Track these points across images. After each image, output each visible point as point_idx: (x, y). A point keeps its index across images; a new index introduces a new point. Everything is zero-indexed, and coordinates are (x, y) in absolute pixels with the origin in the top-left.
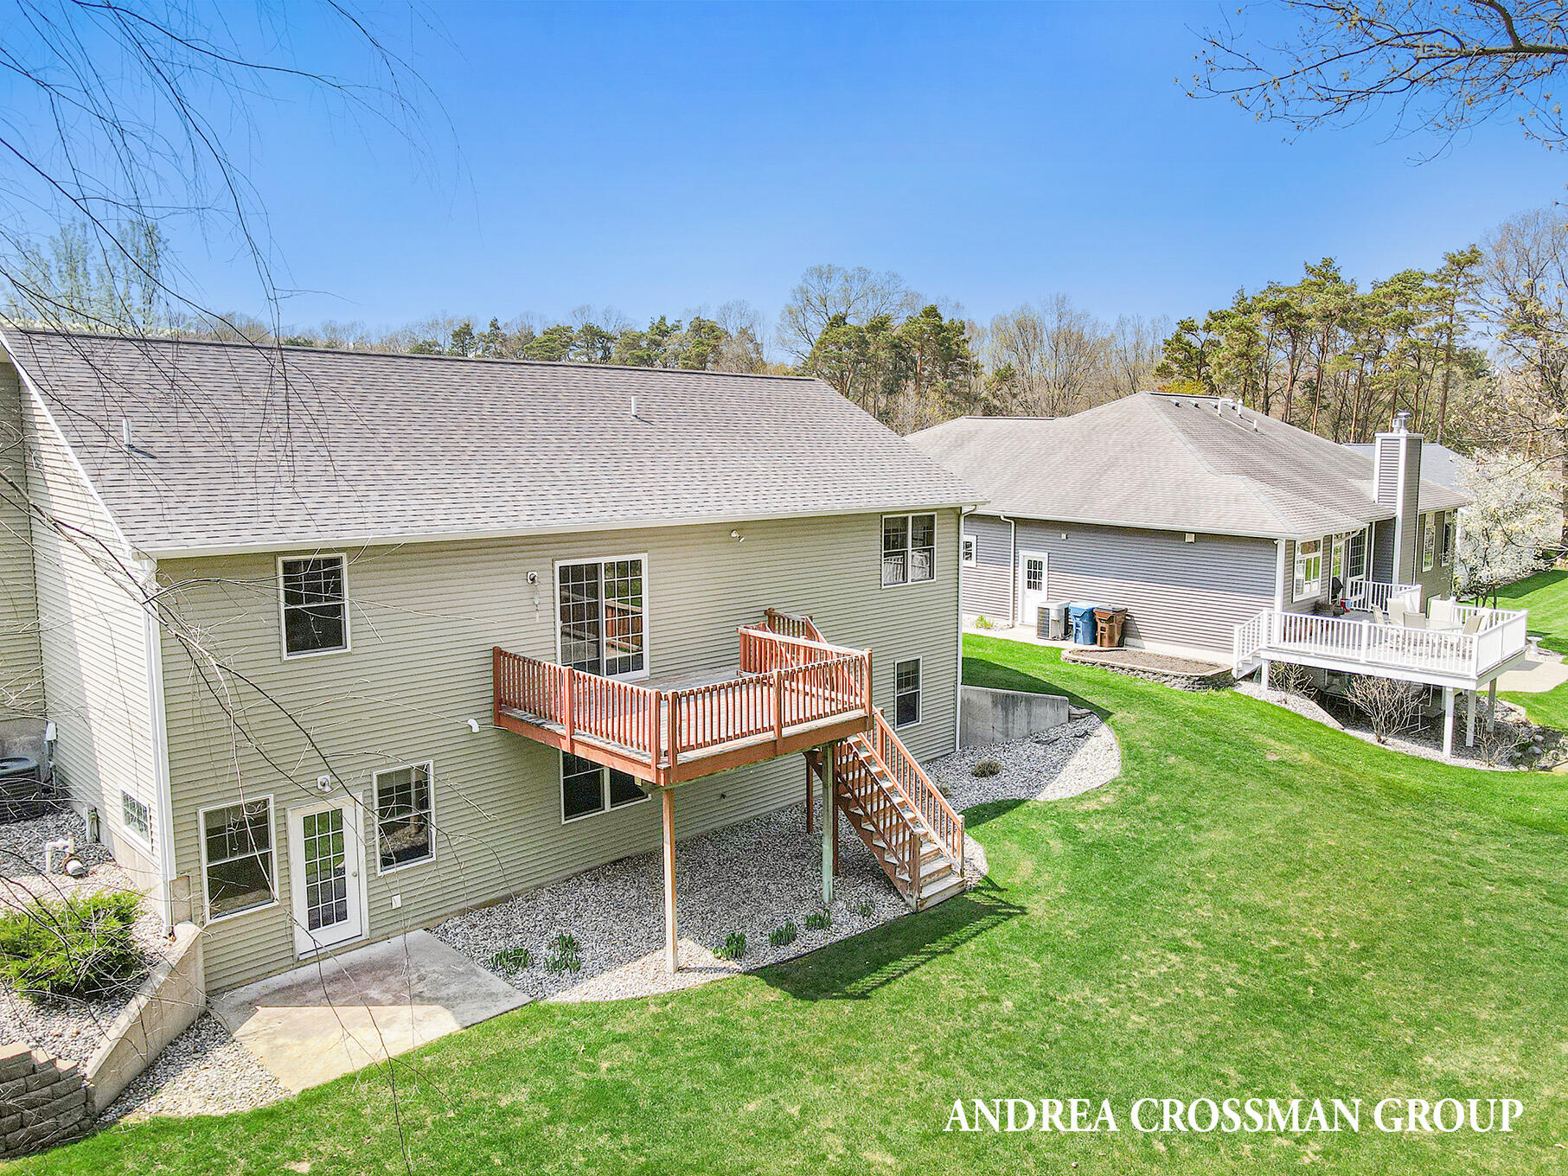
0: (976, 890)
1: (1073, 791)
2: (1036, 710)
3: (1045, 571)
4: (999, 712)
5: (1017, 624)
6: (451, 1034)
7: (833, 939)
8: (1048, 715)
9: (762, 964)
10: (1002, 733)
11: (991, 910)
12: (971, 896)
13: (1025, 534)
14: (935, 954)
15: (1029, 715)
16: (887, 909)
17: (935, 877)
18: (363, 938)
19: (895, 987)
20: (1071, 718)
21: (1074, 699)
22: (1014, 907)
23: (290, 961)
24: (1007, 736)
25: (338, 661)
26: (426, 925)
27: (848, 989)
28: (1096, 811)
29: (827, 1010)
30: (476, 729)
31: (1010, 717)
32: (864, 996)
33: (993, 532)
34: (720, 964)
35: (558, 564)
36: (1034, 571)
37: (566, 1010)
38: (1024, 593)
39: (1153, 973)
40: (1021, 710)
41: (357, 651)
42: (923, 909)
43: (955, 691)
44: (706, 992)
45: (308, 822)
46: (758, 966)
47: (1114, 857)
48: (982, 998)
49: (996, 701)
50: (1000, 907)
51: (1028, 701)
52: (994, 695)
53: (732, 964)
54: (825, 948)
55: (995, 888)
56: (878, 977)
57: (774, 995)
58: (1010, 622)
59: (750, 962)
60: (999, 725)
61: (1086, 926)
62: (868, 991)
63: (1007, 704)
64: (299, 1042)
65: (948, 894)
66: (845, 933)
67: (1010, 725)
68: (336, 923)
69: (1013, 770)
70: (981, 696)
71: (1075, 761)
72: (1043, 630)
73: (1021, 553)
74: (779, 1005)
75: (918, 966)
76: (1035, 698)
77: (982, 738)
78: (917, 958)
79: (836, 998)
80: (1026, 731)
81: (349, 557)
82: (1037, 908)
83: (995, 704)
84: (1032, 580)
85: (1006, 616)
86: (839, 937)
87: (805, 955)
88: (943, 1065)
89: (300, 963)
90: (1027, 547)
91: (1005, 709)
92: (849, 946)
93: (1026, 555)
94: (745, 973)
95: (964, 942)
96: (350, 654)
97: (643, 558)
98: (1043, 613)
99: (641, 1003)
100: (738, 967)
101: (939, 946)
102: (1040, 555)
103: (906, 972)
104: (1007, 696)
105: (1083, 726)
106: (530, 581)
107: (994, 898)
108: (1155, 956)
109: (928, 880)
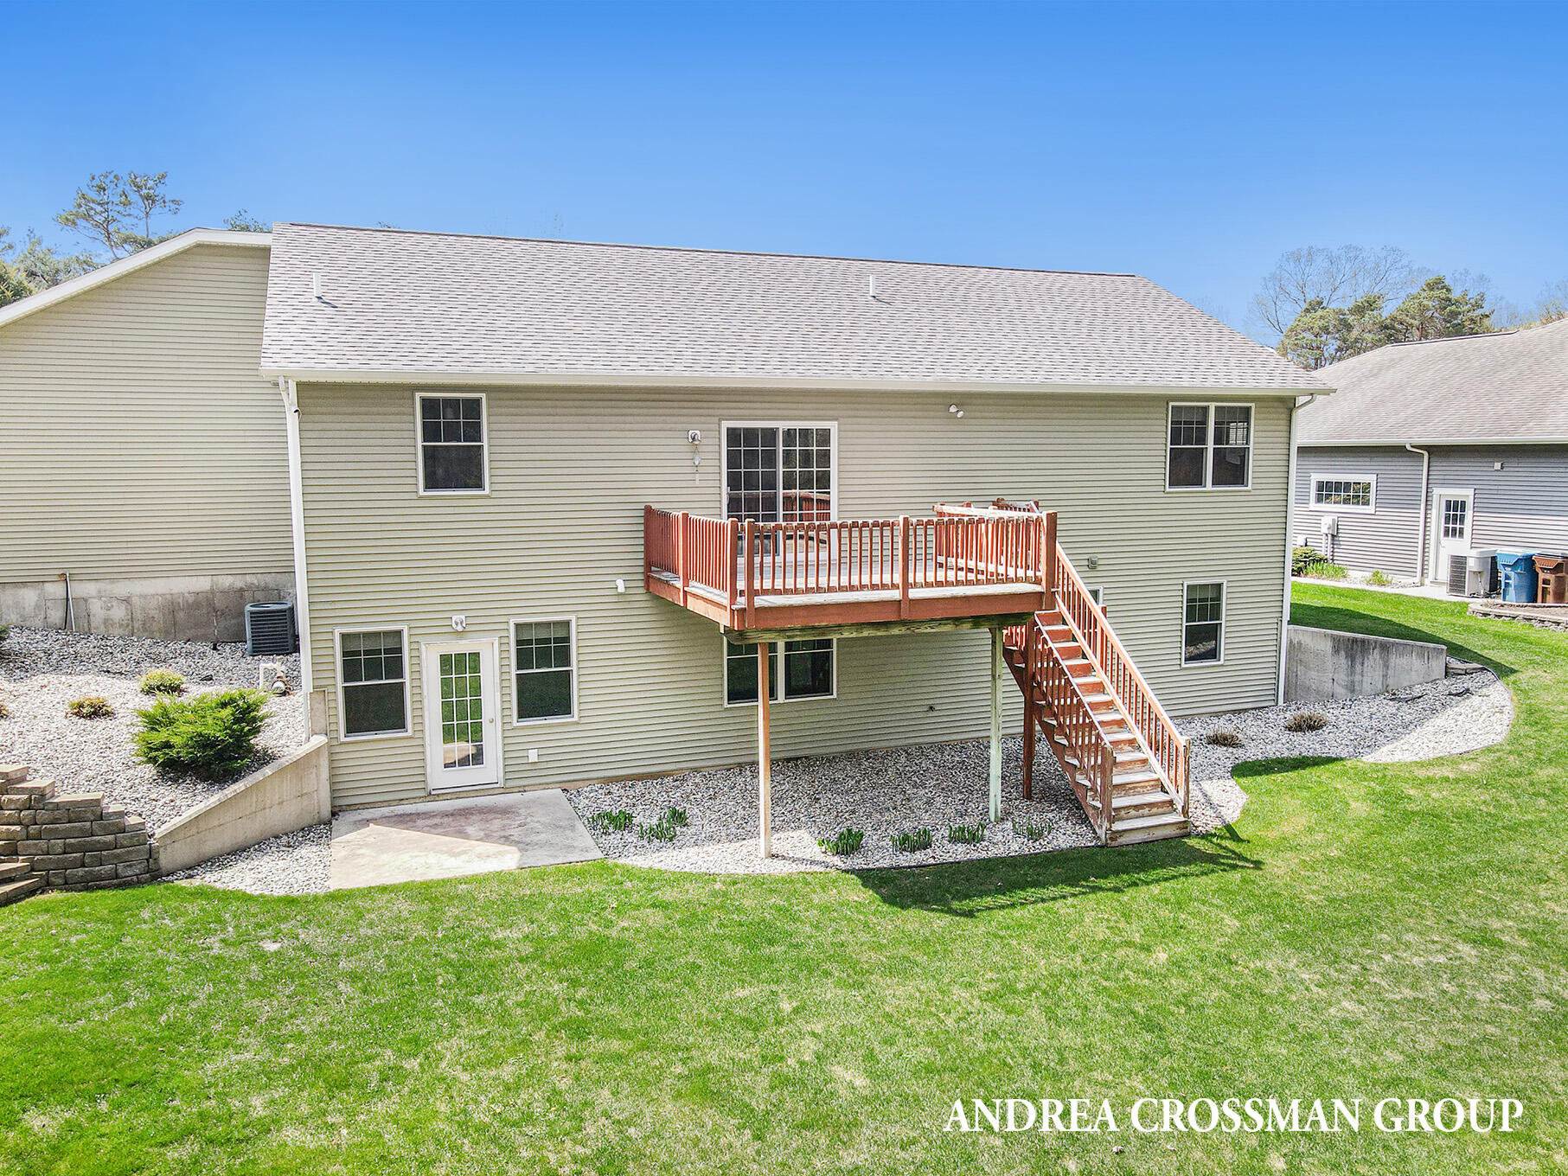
0: (1206, 836)
1: (1421, 755)
2: (1395, 660)
3: (1469, 514)
4: (1342, 660)
5: (1427, 581)
6: (501, 872)
7: (975, 855)
8: (1411, 667)
9: (871, 866)
10: (1346, 687)
11: (1212, 859)
12: (1192, 842)
13: (1442, 468)
14: (1095, 889)
15: (1386, 666)
16: (1065, 836)
17: (1146, 811)
18: (498, 785)
19: (1017, 913)
20: (1448, 673)
21: (1456, 650)
22: (1246, 860)
23: (422, 793)
24: (1353, 691)
25: (473, 502)
26: (565, 786)
27: (955, 905)
28: (1447, 779)
29: (915, 920)
30: (621, 589)
31: (1358, 668)
32: (970, 914)
33: (1398, 469)
34: (821, 858)
35: (726, 425)
36: (1455, 510)
37: (629, 873)
38: (1438, 542)
39: (1416, 960)
40: (1375, 657)
41: (495, 494)
42: (1114, 844)
43: (1279, 630)
44: (788, 880)
45: (445, 660)
46: (865, 867)
47: (1445, 829)
48: (1129, 944)
49: (1338, 645)
50: (1224, 857)
51: (1385, 648)
52: (1333, 638)
53: (837, 860)
54: (959, 863)
55: (1234, 837)
56: (1003, 900)
57: (864, 895)
58: (1417, 580)
59: (858, 862)
60: (1342, 677)
61: (1344, 894)
62: (978, 911)
63: (1353, 651)
64: (373, 854)
65: (1159, 834)
66: (994, 852)
67: (1357, 678)
68: (471, 766)
69: (1344, 727)
70: (1316, 640)
71: (1439, 721)
72: (1457, 584)
73: (1436, 491)
74: (858, 906)
75: (1064, 897)
76: (1394, 644)
77: (1318, 692)
78: (1068, 890)
79: (933, 910)
80: (1380, 687)
81: (488, 399)
82: (1278, 867)
83: (1336, 651)
84: (1451, 526)
85: (1412, 573)
86: (984, 855)
87: (929, 865)
88: (1018, 1001)
89: (431, 796)
90: (1445, 483)
91: (1351, 658)
92: (989, 865)
93: (1443, 493)
94: (847, 871)
95: (1147, 883)
96: (488, 497)
97: (833, 426)
98: (1458, 564)
99: (711, 878)
100: (840, 864)
101: (1111, 882)
102: (1465, 494)
103: (1043, 900)
104: (1355, 641)
105: (1465, 682)
106: (691, 440)
107: (1225, 848)
108: (1434, 942)
109: (1133, 812)
